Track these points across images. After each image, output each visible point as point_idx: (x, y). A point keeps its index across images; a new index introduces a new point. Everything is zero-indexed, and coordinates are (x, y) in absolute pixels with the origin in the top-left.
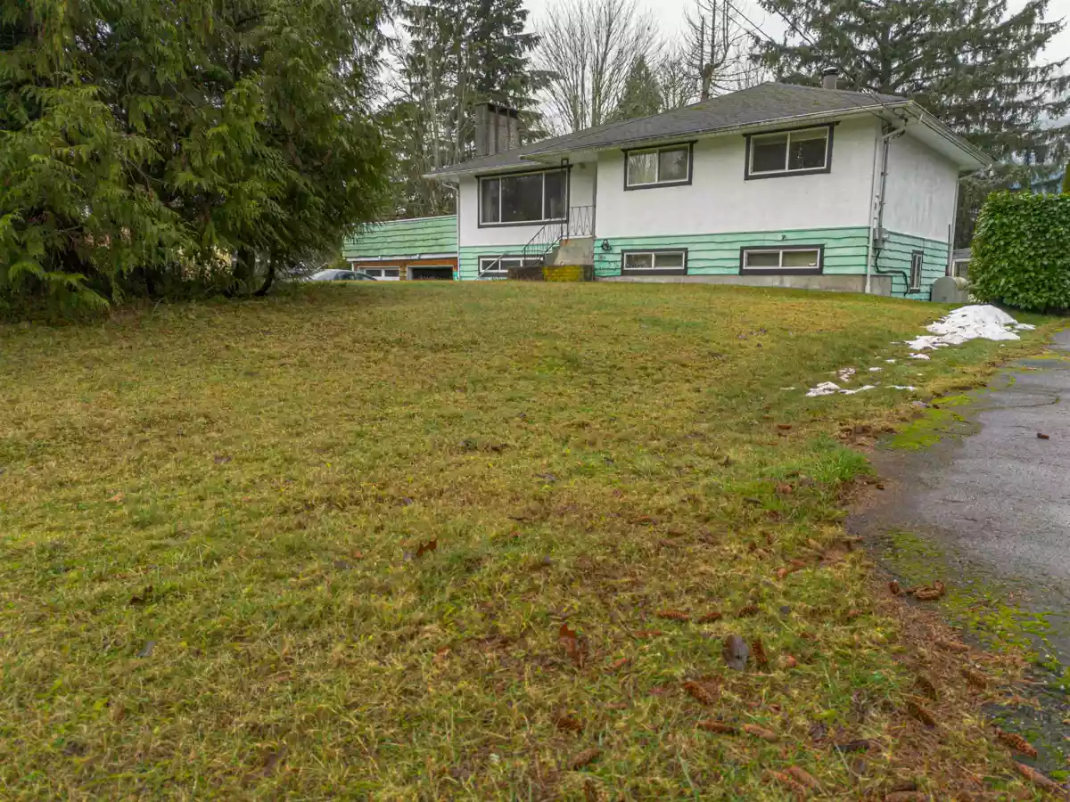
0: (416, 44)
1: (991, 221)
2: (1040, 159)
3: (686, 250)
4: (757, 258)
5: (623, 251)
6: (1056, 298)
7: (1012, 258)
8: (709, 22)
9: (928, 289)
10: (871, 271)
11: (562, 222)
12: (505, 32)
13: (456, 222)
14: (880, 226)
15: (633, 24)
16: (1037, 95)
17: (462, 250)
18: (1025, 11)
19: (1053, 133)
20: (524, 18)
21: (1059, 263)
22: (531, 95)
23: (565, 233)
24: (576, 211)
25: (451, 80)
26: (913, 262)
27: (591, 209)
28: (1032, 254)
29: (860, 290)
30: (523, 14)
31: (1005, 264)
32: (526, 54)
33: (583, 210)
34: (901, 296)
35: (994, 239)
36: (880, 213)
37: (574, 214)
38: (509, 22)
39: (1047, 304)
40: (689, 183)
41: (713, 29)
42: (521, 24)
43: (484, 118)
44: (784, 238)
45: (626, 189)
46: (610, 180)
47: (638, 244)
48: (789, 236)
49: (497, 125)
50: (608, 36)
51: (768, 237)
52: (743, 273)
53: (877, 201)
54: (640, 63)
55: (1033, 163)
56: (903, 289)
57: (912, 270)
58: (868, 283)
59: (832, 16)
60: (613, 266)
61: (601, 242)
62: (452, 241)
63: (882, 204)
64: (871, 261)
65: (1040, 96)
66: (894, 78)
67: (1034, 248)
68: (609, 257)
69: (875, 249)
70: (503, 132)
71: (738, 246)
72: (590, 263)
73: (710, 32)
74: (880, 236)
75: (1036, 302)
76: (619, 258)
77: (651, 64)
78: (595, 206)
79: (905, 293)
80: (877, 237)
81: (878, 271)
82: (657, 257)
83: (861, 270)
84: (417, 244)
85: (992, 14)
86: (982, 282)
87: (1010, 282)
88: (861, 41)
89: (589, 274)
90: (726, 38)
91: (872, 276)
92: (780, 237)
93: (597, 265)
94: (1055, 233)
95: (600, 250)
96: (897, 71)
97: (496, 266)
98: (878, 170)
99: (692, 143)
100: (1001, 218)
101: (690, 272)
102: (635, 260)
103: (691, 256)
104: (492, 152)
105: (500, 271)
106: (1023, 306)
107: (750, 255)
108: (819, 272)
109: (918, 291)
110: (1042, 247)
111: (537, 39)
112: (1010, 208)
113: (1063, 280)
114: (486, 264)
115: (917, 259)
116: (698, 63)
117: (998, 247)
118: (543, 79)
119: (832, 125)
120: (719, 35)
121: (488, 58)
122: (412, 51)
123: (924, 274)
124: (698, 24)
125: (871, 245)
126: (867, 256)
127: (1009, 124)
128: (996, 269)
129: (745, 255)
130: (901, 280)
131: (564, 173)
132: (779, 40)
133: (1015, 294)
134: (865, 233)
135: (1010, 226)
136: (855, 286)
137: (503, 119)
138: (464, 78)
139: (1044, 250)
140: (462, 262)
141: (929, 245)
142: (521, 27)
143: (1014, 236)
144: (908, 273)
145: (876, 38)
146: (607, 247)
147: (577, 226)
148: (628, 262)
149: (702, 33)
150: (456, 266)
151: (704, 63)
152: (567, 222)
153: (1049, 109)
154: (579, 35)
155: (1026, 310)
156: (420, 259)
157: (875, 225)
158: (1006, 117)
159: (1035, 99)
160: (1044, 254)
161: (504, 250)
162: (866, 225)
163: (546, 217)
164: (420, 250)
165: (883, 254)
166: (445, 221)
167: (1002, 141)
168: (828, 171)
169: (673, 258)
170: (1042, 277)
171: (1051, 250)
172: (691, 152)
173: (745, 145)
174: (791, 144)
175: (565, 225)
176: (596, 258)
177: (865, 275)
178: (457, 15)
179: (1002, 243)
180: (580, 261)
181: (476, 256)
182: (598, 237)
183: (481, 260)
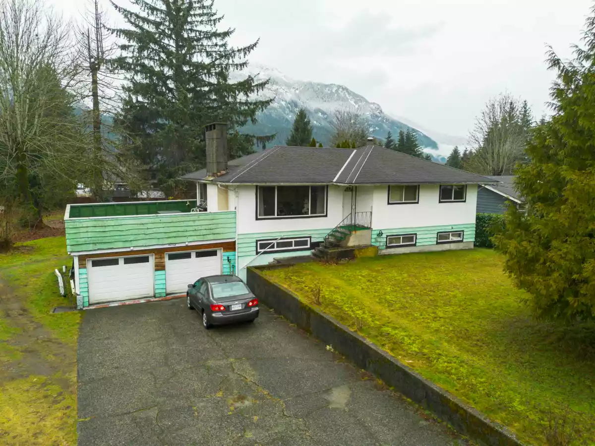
3: (416, 234)
4: (442, 237)
5: (387, 236)
11: (323, 216)
24: (360, 214)
33: (365, 214)
37: (359, 216)
40: (418, 203)
44: (452, 228)
45: (389, 203)
46: (380, 199)
47: (395, 232)
51: (447, 227)
52: (438, 243)
60: (382, 244)
61: (376, 232)
62: (227, 230)
68: (380, 240)
71: (436, 232)
72: (370, 243)
76: (385, 240)
78: (372, 212)
82: (403, 238)
92: (450, 227)
93: (373, 244)
95: (374, 236)
97: (273, 247)
99: (419, 185)
101: (417, 244)
102: (392, 240)
103: (418, 237)
105: (275, 249)
107: (440, 236)
108: (462, 241)
114: (263, 246)
119: (466, 186)
129: (438, 236)
136: (472, 246)
140: (239, 245)
146: (381, 234)
147: (361, 221)
148: (389, 242)
161: (281, 235)
163: (311, 213)
168: (465, 201)
169: (410, 238)
172: (419, 189)
173: (439, 188)
176: (373, 241)
180: (363, 243)
181: (254, 240)
182: (373, 229)
183: (259, 243)
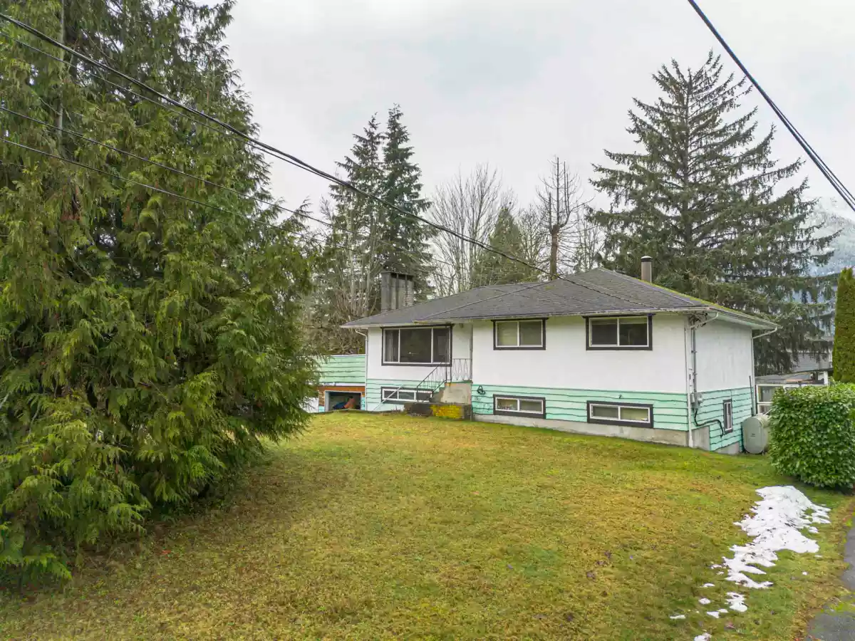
0: (341, 208)
1: (782, 415)
2: (814, 298)
3: (544, 399)
4: (600, 410)
5: (495, 396)
6: (842, 480)
7: (803, 446)
8: (555, 197)
9: (739, 427)
10: (692, 427)
11: (446, 366)
12: (406, 198)
13: (365, 360)
14: (695, 391)
15: (498, 199)
16: (805, 249)
17: (369, 382)
18: (787, 196)
19: (821, 279)
20: (419, 189)
21: (840, 453)
22: (424, 241)
23: (449, 378)
24: (457, 362)
25: (365, 231)
26: (725, 410)
27: (468, 362)
28: (818, 444)
29: (685, 444)
30: (419, 187)
31: (798, 450)
32: (421, 214)
33: (463, 361)
34: (719, 439)
35: (786, 428)
36: (694, 381)
37: (456, 363)
38: (408, 192)
39: (837, 484)
40: (544, 348)
41: (558, 201)
42: (417, 193)
43: (388, 282)
44: (621, 397)
45: (495, 348)
46: (483, 339)
47: (506, 391)
48: (624, 395)
49: (397, 288)
50: (481, 207)
51: (608, 395)
52: (590, 421)
53: (691, 372)
54: (505, 213)
55: (810, 302)
56: (720, 432)
57: (725, 416)
58: (691, 437)
59: (645, 193)
60: (487, 406)
61: (477, 388)
62: (361, 374)
63: (695, 374)
64: (691, 419)
65: (807, 250)
66: (695, 236)
67: (819, 440)
68: (483, 400)
69: (693, 409)
70: (402, 291)
71: (585, 400)
72: (469, 403)
73: (556, 203)
74: (696, 398)
75: (826, 482)
76: (492, 401)
77: (513, 213)
78: (471, 360)
79: (721, 436)
80: (694, 401)
81: (697, 425)
82: (521, 402)
83: (684, 428)
84: (335, 374)
85: (762, 197)
86: (782, 462)
87: (804, 465)
88: (668, 209)
89: (468, 414)
90: (567, 207)
91: (693, 430)
92: (617, 396)
93: (474, 405)
94: (834, 429)
95: (475, 393)
96: (697, 230)
97: (395, 396)
98: (690, 349)
99: (544, 319)
100: (789, 413)
101: (548, 417)
102: (503, 403)
103: (548, 404)
104: (393, 307)
105: (398, 400)
106: (817, 485)
107: (594, 408)
108: (651, 426)
109: (731, 431)
110: (825, 439)
111: (429, 204)
112: (796, 406)
113: (846, 466)
114: (387, 394)
115: (727, 407)
116: (548, 224)
117: (791, 436)
118: (434, 230)
119: (650, 316)
120: (562, 207)
121: (392, 216)
122: (336, 213)
123: (734, 416)
124: (547, 197)
125: (690, 407)
126: (687, 416)
127: (787, 269)
128: (791, 453)
129: (591, 408)
130: (717, 426)
131: (447, 330)
132: (607, 210)
133: (808, 475)
134: (683, 398)
135: (797, 419)
136: (680, 440)
137: (402, 282)
138: (374, 230)
139: (827, 442)
140: (368, 391)
141: (736, 392)
142: (417, 195)
143: (801, 428)
144: (722, 419)
145: (679, 209)
146: (481, 391)
147: (458, 371)
148: (498, 405)
149: (550, 204)
150: (364, 393)
151: (553, 224)
152: (451, 365)
153: (815, 260)
154: (459, 204)
155: (820, 489)
156: (335, 386)
157: (691, 390)
158: (785, 264)
159: (804, 252)
160: (827, 445)
161: (402, 384)
162: (685, 393)
163: (434, 361)
164: (337, 379)
165: (701, 410)
166: (357, 359)
167: (783, 282)
168: (650, 348)
169: (535, 405)
170: (828, 463)
171: (833, 441)
172: (544, 327)
173: (585, 327)
174: (620, 326)
175: (449, 368)
176: (473, 399)
177: (688, 431)
178: (370, 188)
179: (793, 433)
180: (460, 401)
181: (380, 387)
182: (474, 383)
183: (384, 390)
